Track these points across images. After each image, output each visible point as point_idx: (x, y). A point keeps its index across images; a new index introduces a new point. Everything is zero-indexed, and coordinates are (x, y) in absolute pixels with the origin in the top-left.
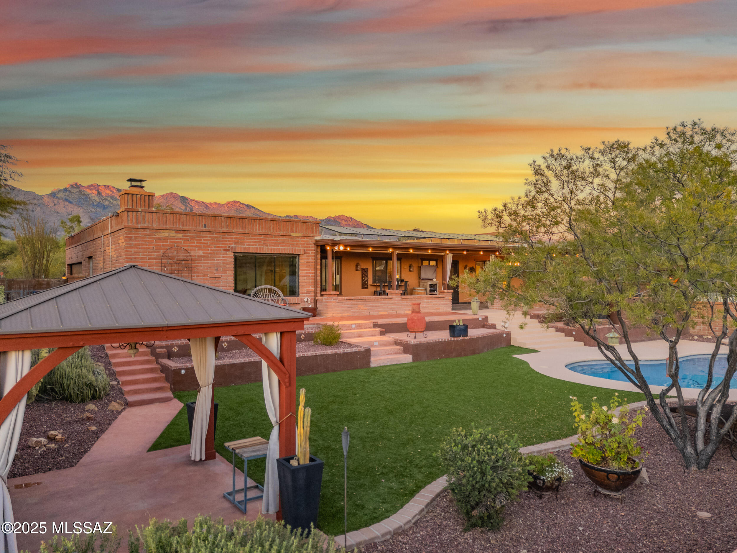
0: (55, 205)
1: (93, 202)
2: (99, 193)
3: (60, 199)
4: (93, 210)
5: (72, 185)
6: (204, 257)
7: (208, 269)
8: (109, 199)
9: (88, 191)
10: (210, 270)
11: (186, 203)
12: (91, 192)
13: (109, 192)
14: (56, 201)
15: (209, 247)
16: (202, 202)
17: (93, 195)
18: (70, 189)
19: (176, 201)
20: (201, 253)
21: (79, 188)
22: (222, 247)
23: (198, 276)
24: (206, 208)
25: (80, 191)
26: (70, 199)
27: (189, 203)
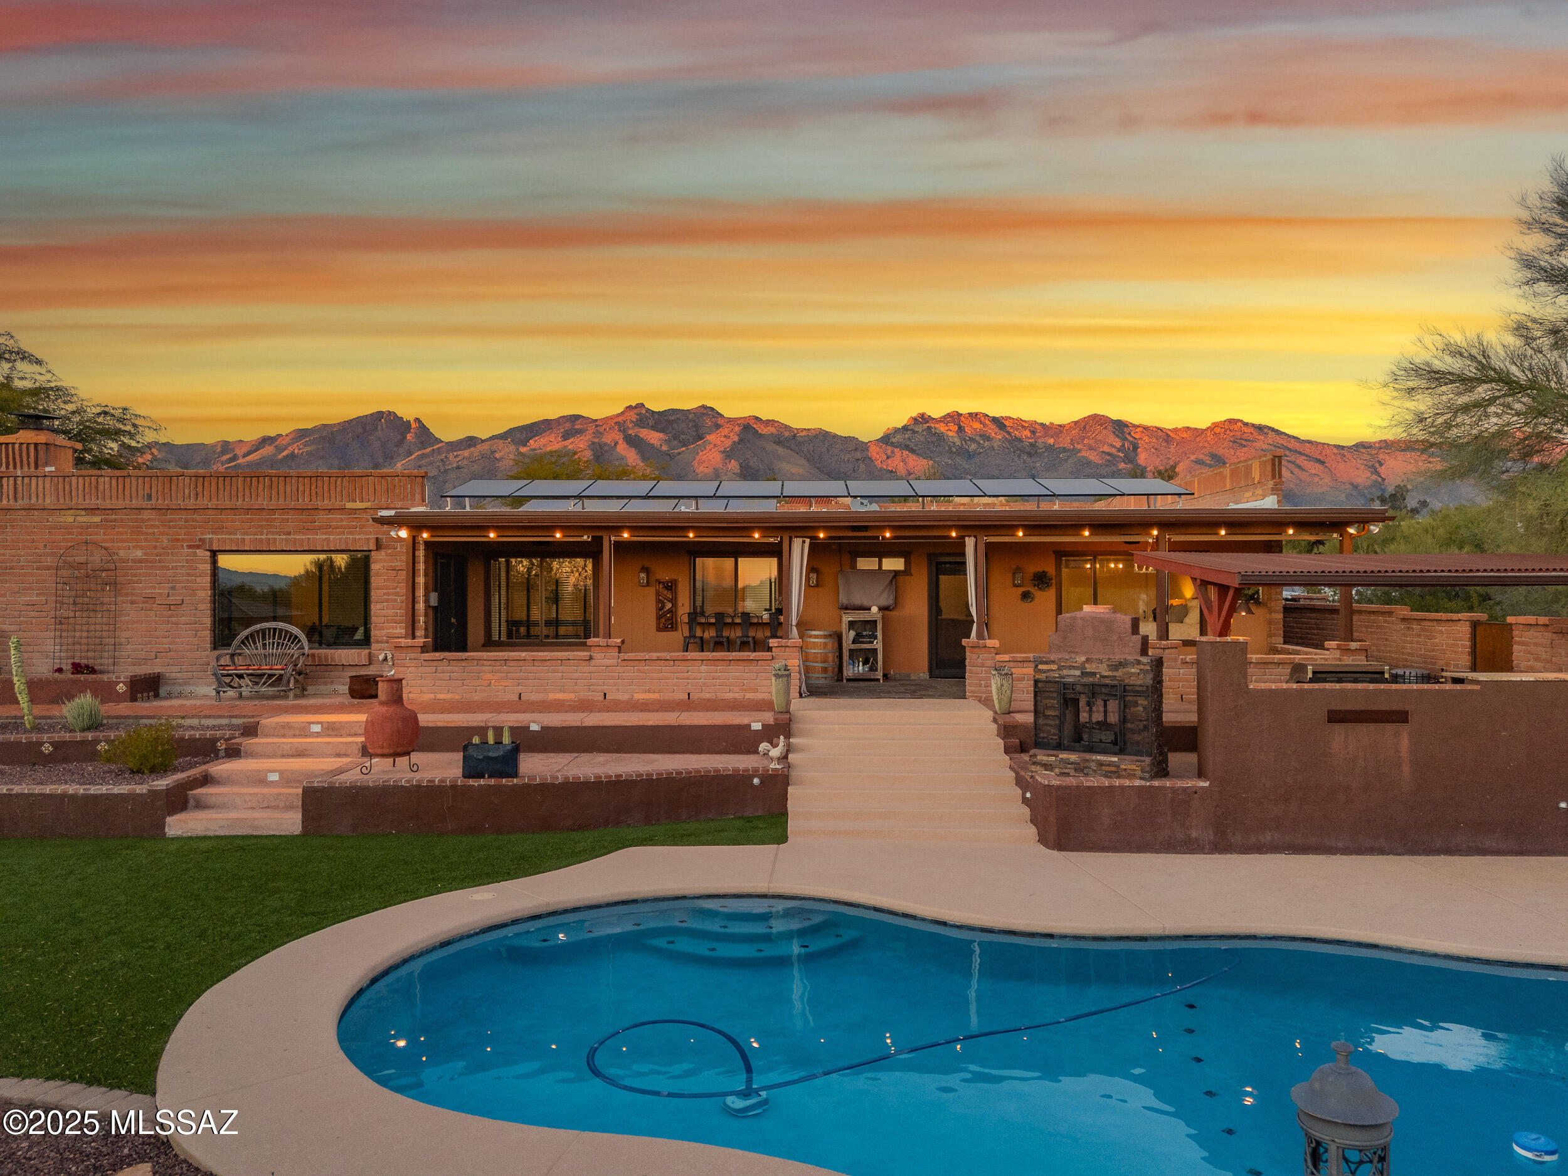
0: (888, 458)
1: (950, 448)
2: (961, 429)
3: (896, 447)
4: (950, 462)
5: (915, 419)
6: (146, 561)
7: (155, 588)
8: (977, 438)
9: (942, 428)
10: (159, 589)
11: (1123, 433)
12: (947, 428)
13: (977, 425)
14: (889, 449)
15: (157, 540)
16: (1158, 428)
17: (950, 434)
18: (912, 427)
19: (1104, 432)
20: (139, 553)
21: (928, 422)
22: (184, 540)
23: (132, 603)
24: (1167, 441)
25: (929, 428)
26: (912, 445)
27: (1129, 434)
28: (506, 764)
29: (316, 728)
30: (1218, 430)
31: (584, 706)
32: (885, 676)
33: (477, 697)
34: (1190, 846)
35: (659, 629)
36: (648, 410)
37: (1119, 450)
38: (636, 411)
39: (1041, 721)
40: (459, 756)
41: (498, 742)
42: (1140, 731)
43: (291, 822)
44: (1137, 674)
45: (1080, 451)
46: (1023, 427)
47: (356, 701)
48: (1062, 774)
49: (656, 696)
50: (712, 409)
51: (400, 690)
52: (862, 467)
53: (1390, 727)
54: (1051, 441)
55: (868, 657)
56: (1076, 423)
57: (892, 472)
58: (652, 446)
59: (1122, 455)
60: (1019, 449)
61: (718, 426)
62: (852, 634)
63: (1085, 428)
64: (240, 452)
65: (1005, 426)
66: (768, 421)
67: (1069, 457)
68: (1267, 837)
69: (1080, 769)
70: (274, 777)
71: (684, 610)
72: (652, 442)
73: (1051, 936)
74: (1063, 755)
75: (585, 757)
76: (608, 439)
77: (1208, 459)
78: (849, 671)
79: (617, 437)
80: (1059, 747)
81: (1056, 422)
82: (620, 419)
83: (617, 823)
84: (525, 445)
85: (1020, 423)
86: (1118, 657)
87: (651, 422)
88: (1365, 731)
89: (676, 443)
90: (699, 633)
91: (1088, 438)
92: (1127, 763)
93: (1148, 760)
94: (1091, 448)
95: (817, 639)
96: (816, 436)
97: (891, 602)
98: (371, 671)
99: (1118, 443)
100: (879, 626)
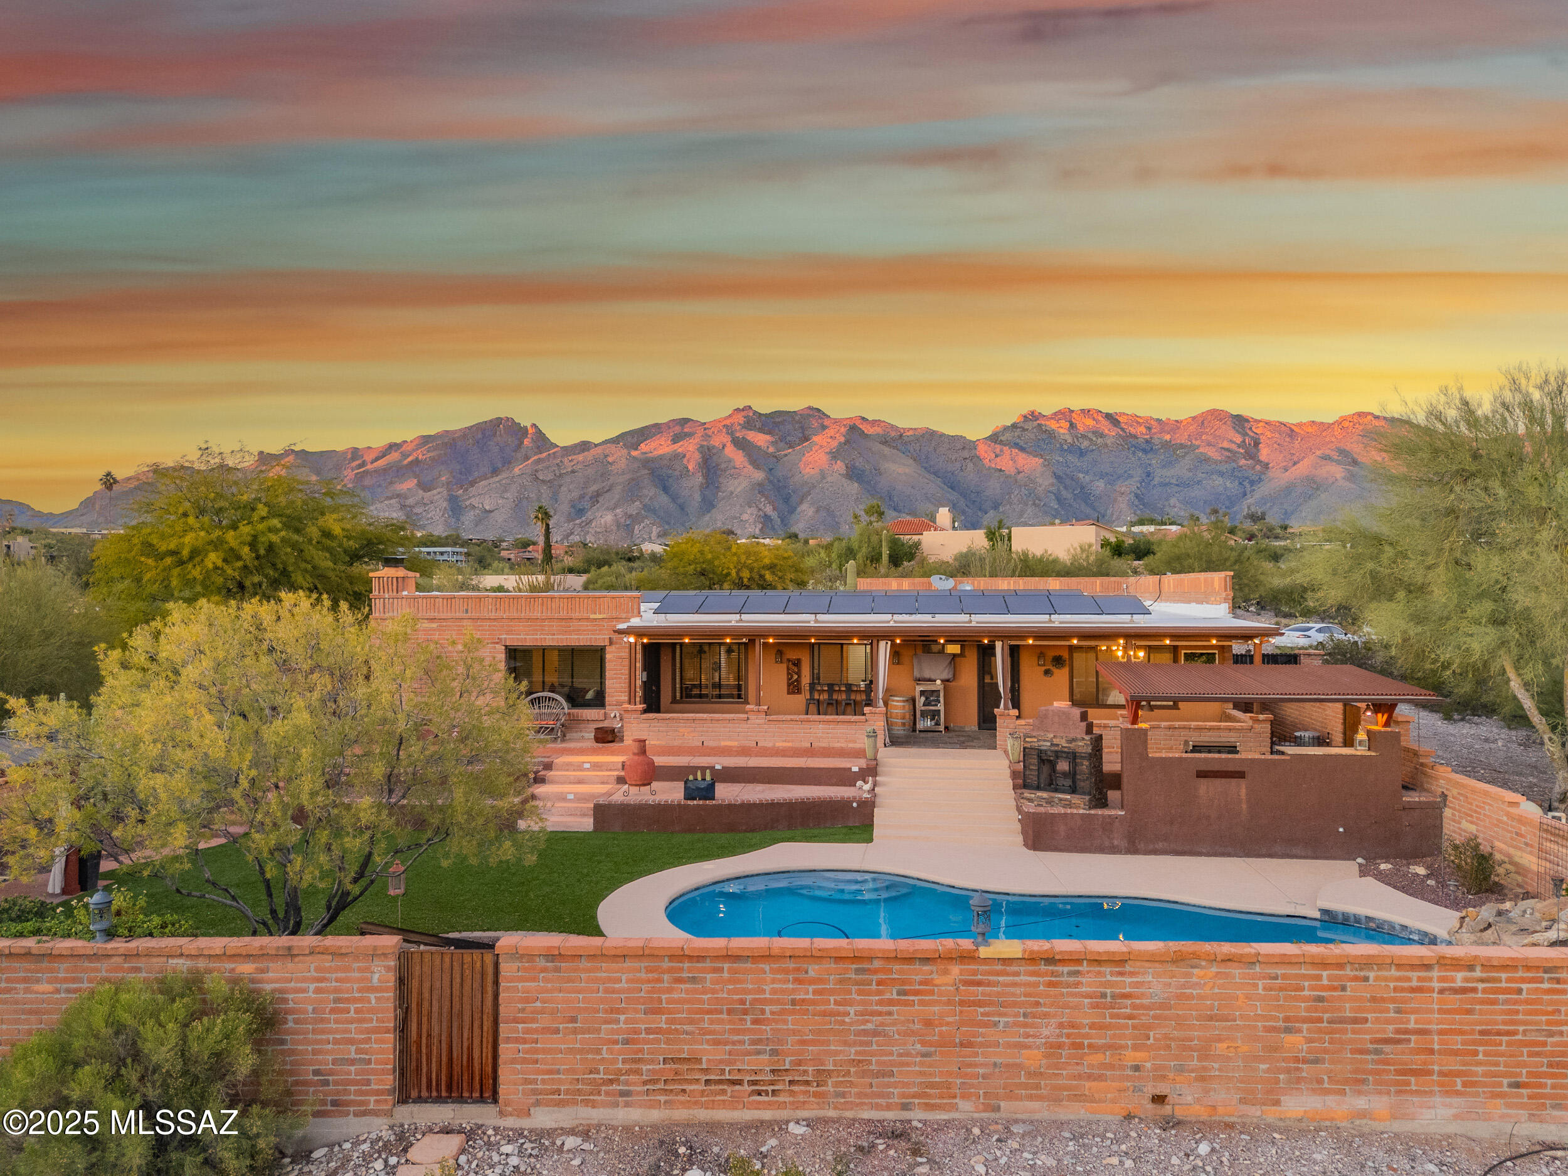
0: (997, 456)
1: (1061, 445)
2: (1072, 425)
3: (1005, 445)
4: (1061, 459)
5: (1025, 417)
8: (1090, 435)
9: (1053, 425)
11: (1243, 428)
12: (1058, 425)
13: (1090, 422)
14: (998, 447)
17: (1062, 431)
18: (1022, 424)
19: (1224, 427)
21: (1038, 419)
22: (489, 639)
24: (1290, 436)
25: (1040, 425)
26: (1022, 443)
27: (1251, 429)
28: (708, 792)
29: (587, 766)
30: (1346, 424)
31: (744, 751)
32: (946, 728)
33: (676, 743)
34: (1113, 850)
35: (789, 693)
36: (755, 412)
37: (1239, 446)
38: (743, 414)
39: (1027, 773)
40: (681, 785)
41: (704, 779)
42: (1084, 781)
43: (587, 824)
44: (1083, 745)
45: (1198, 447)
46: (1138, 423)
47: (600, 745)
48: (1039, 805)
49: (789, 744)
50: (818, 410)
51: (645, 746)
52: (970, 466)
53: (1234, 781)
54: (1168, 437)
55: (934, 715)
56: (1194, 418)
57: (1001, 470)
58: (759, 448)
59: (1242, 451)
60: (1134, 446)
61: (824, 427)
62: (923, 699)
63: (1203, 423)
64: (368, 458)
65: (1119, 422)
66: (874, 421)
67: (1186, 453)
68: (1160, 845)
69: (1049, 802)
70: (571, 797)
71: (806, 680)
72: (759, 444)
73: (1008, 894)
74: (1039, 794)
75: (750, 786)
76: (716, 442)
77: (1335, 455)
78: (922, 724)
79: (725, 440)
80: (1038, 788)
81: (1173, 418)
82: (728, 422)
83: (772, 828)
84: (636, 449)
85: (1135, 419)
86: (1072, 736)
87: (758, 424)
88: (1218, 782)
89: (782, 445)
90: (816, 696)
91: (1207, 434)
92: (1076, 799)
93: (1087, 798)
94: (1209, 444)
95: (898, 705)
96: (923, 436)
97: (950, 676)
98: (606, 724)
99: (1238, 439)
100: (942, 694)
